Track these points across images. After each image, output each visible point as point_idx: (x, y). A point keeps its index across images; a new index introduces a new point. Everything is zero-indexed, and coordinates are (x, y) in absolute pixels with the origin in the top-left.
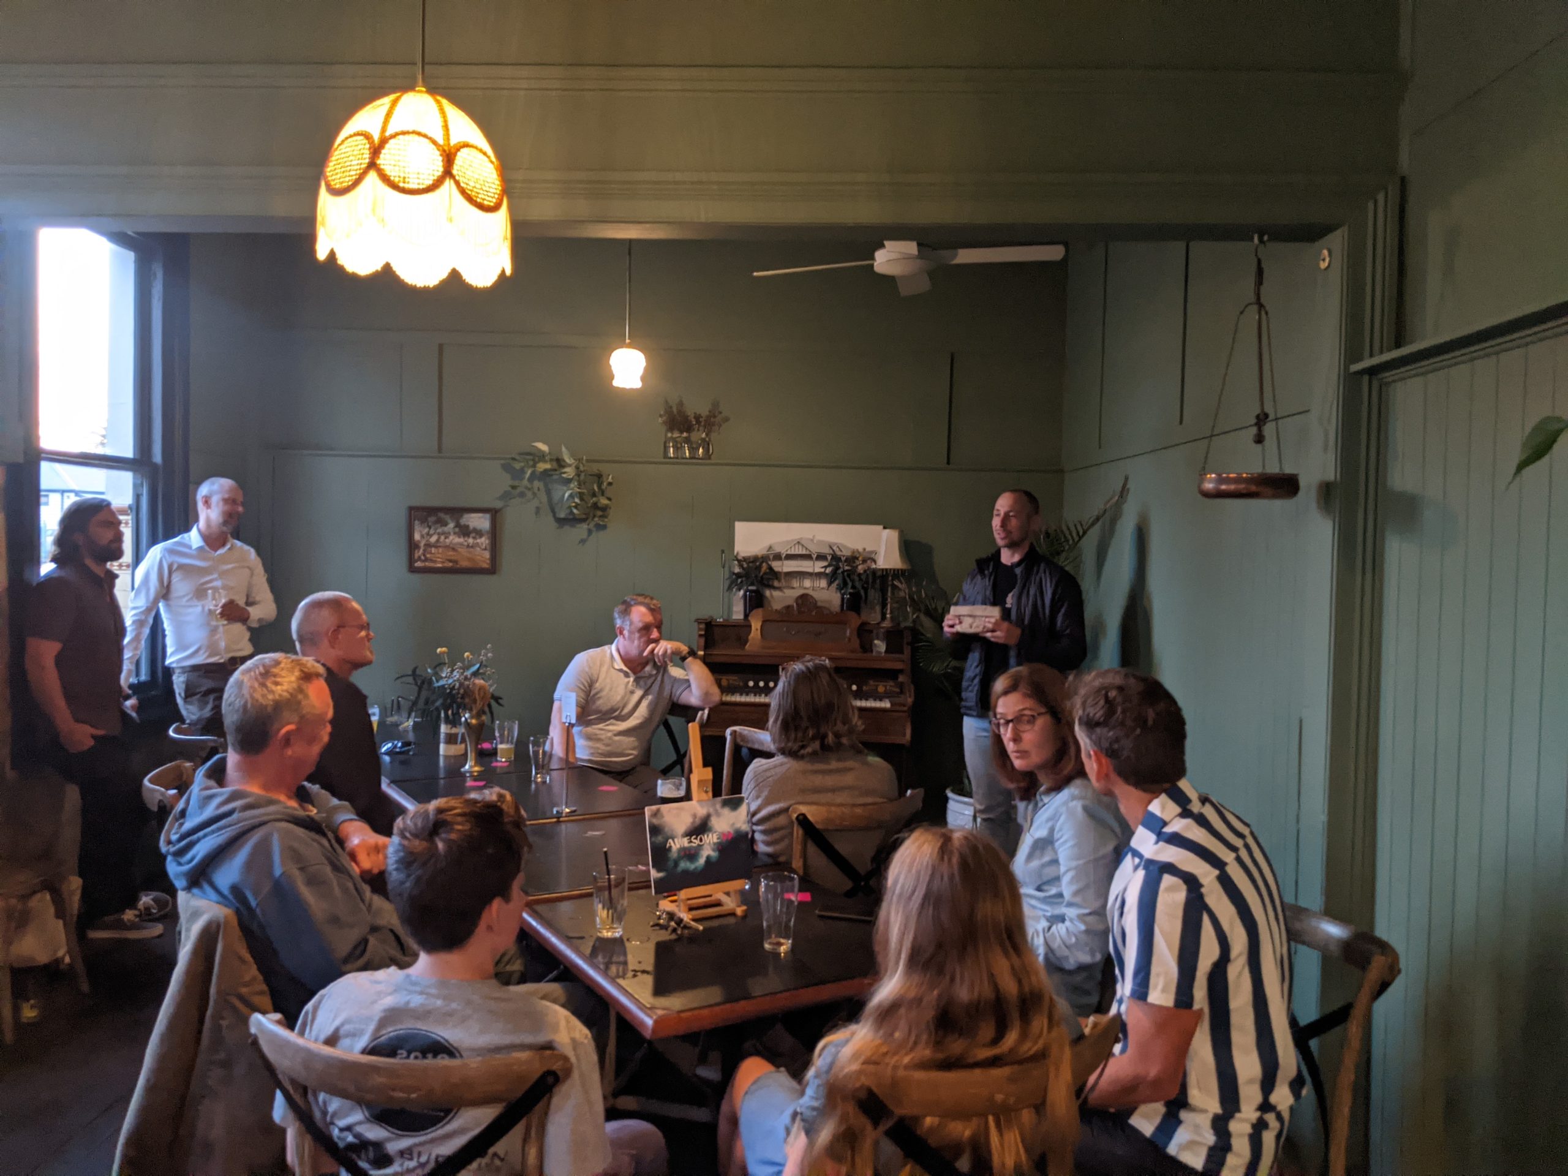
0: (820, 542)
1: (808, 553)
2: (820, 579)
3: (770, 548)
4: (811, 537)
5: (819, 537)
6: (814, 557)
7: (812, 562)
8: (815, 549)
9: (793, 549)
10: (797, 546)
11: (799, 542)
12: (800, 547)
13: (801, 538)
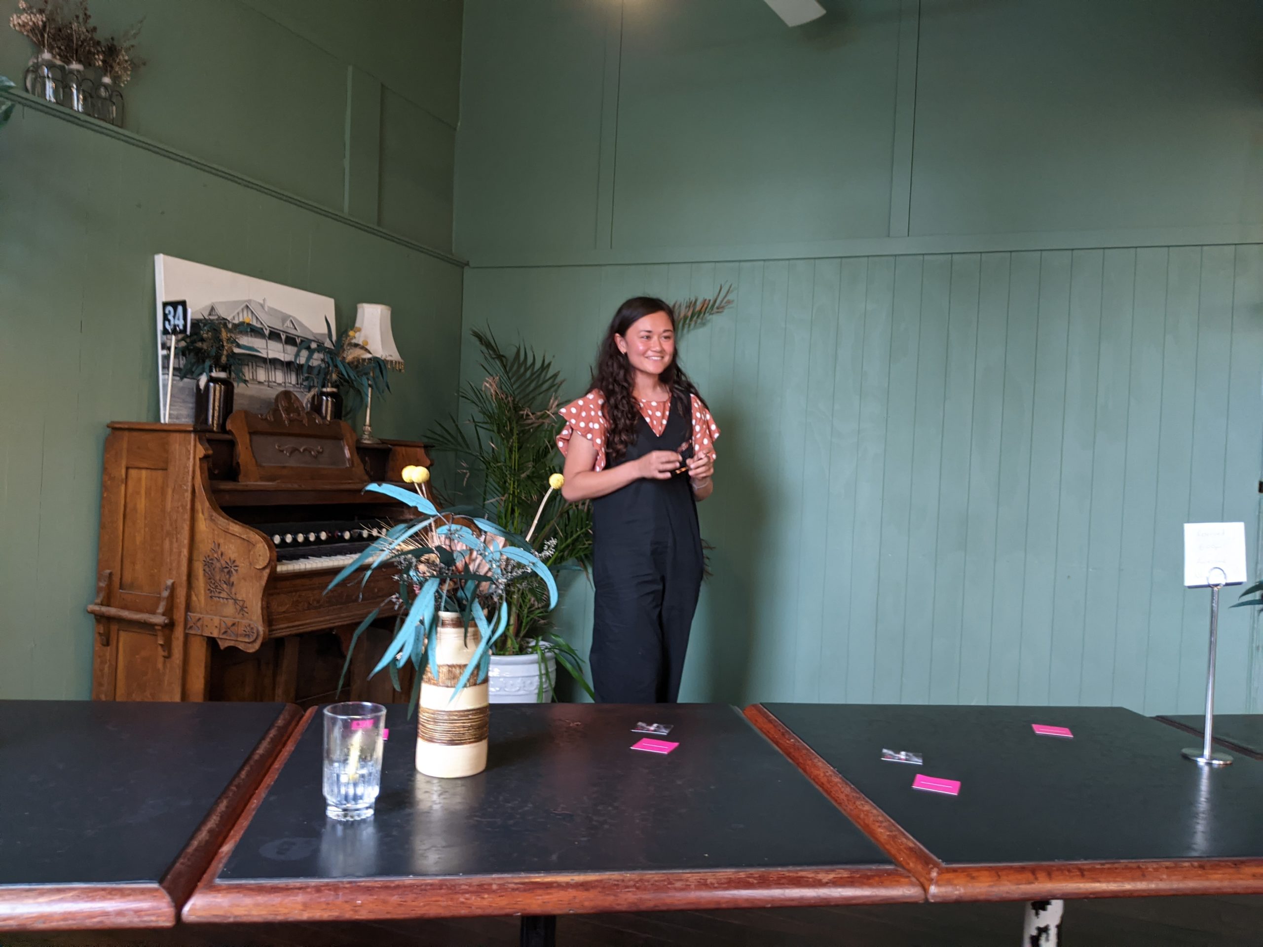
0: (273, 312)
1: (261, 326)
2: (275, 369)
3: (213, 309)
4: (262, 302)
5: (270, 304)
6: (267, 333)
7: (264, 341)
8: (268, 322)
9: (241, 315)
10: (245, 312)
11: (247, 307)
12: (250, 313)
13: (249, 301)
